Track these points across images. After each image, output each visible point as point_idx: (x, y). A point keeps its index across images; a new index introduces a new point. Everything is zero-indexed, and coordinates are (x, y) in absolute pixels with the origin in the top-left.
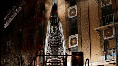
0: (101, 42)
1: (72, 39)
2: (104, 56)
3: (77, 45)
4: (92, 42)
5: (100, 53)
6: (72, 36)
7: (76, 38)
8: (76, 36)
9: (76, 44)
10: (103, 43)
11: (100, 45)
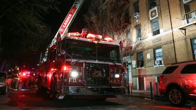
0: (181, 7)
1: (152, 12)
2: (186, 20)
3: (157, 16)
4: (171, 10)
5: (181, 17)
6: (152, 10)
7: (155, 10)
8: (156, 8)
9: (155, 16)
10: (184, 7)
11: (179, 10)
